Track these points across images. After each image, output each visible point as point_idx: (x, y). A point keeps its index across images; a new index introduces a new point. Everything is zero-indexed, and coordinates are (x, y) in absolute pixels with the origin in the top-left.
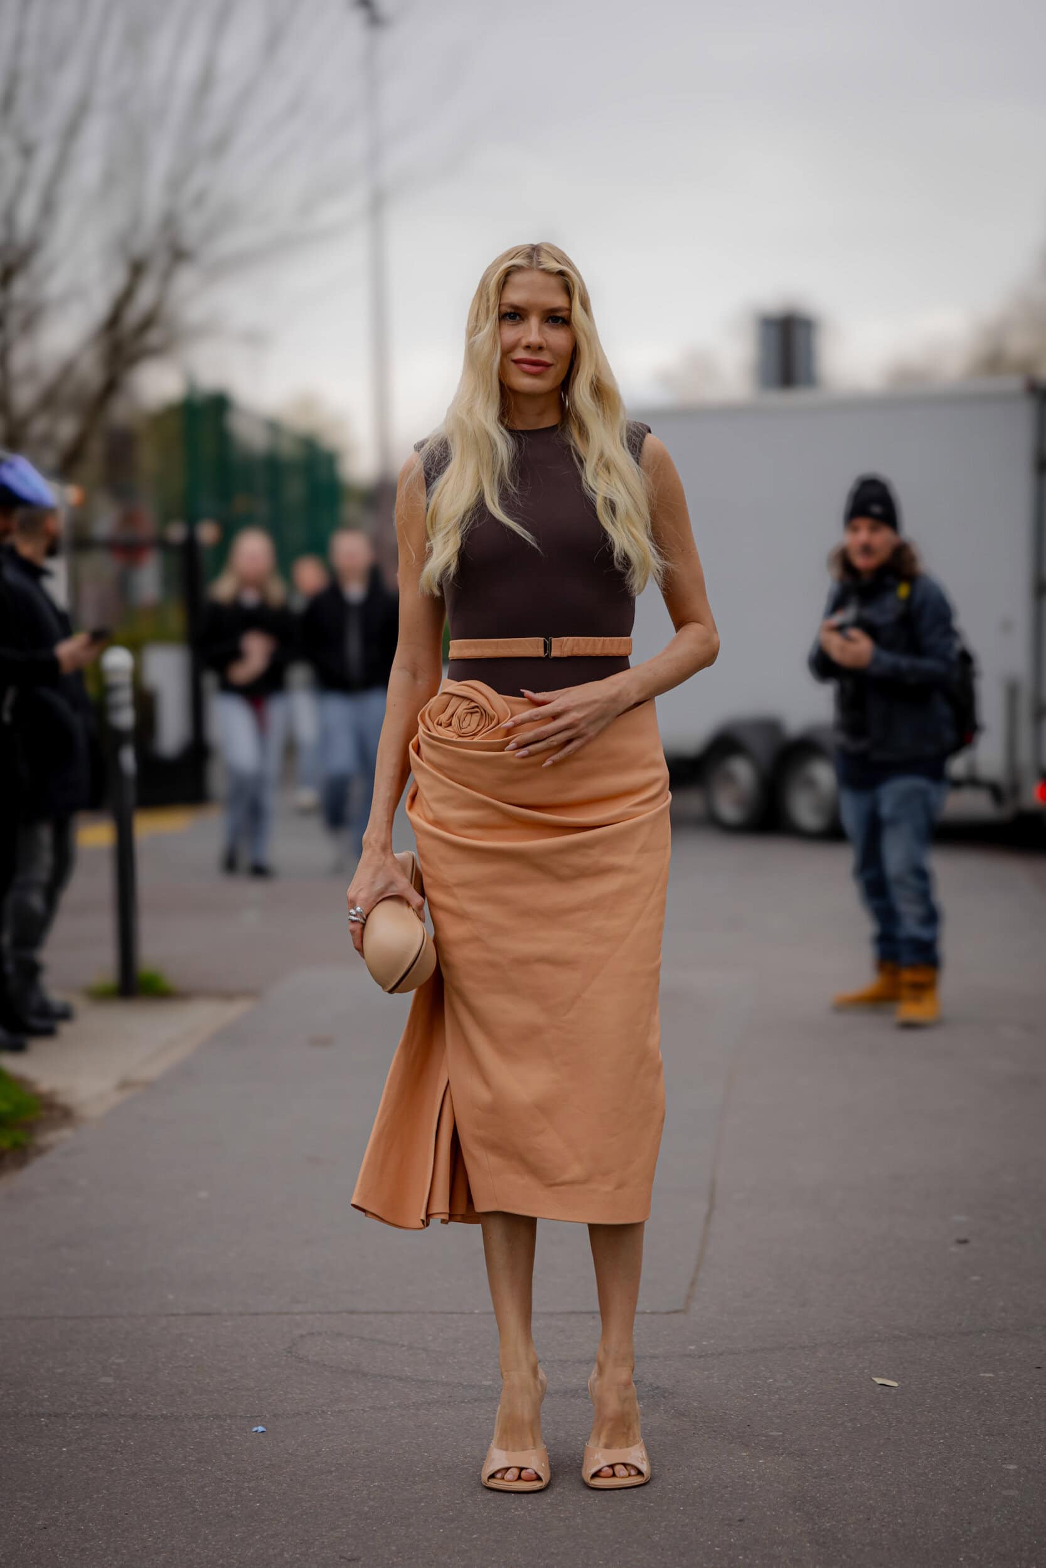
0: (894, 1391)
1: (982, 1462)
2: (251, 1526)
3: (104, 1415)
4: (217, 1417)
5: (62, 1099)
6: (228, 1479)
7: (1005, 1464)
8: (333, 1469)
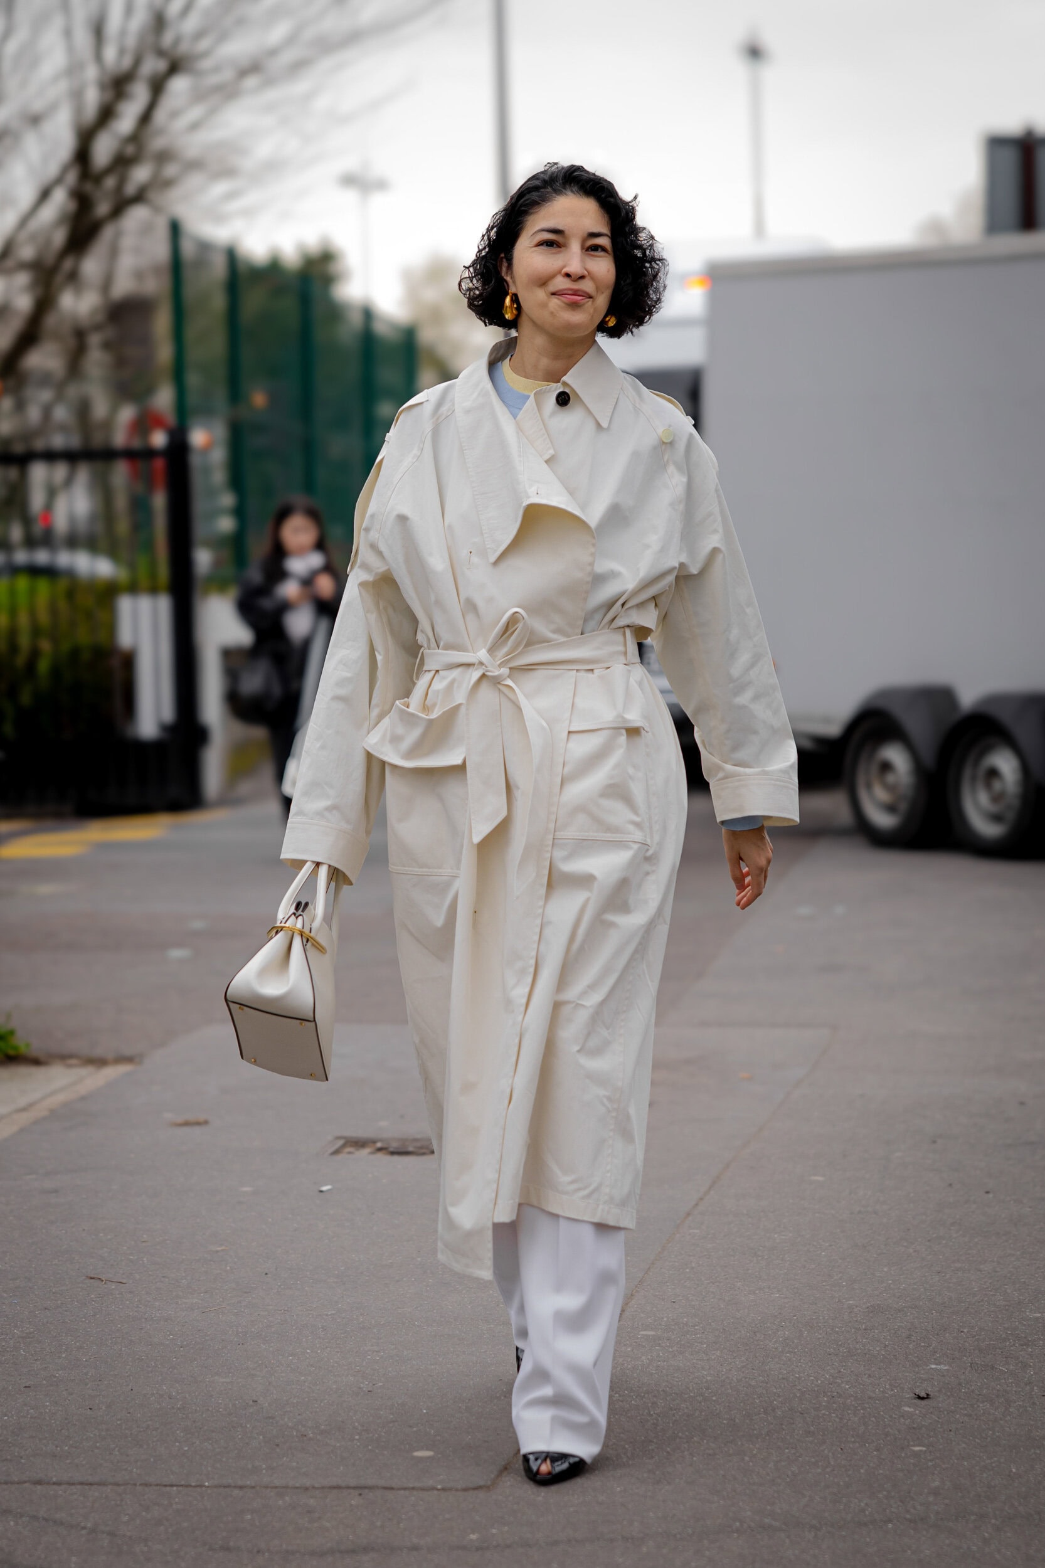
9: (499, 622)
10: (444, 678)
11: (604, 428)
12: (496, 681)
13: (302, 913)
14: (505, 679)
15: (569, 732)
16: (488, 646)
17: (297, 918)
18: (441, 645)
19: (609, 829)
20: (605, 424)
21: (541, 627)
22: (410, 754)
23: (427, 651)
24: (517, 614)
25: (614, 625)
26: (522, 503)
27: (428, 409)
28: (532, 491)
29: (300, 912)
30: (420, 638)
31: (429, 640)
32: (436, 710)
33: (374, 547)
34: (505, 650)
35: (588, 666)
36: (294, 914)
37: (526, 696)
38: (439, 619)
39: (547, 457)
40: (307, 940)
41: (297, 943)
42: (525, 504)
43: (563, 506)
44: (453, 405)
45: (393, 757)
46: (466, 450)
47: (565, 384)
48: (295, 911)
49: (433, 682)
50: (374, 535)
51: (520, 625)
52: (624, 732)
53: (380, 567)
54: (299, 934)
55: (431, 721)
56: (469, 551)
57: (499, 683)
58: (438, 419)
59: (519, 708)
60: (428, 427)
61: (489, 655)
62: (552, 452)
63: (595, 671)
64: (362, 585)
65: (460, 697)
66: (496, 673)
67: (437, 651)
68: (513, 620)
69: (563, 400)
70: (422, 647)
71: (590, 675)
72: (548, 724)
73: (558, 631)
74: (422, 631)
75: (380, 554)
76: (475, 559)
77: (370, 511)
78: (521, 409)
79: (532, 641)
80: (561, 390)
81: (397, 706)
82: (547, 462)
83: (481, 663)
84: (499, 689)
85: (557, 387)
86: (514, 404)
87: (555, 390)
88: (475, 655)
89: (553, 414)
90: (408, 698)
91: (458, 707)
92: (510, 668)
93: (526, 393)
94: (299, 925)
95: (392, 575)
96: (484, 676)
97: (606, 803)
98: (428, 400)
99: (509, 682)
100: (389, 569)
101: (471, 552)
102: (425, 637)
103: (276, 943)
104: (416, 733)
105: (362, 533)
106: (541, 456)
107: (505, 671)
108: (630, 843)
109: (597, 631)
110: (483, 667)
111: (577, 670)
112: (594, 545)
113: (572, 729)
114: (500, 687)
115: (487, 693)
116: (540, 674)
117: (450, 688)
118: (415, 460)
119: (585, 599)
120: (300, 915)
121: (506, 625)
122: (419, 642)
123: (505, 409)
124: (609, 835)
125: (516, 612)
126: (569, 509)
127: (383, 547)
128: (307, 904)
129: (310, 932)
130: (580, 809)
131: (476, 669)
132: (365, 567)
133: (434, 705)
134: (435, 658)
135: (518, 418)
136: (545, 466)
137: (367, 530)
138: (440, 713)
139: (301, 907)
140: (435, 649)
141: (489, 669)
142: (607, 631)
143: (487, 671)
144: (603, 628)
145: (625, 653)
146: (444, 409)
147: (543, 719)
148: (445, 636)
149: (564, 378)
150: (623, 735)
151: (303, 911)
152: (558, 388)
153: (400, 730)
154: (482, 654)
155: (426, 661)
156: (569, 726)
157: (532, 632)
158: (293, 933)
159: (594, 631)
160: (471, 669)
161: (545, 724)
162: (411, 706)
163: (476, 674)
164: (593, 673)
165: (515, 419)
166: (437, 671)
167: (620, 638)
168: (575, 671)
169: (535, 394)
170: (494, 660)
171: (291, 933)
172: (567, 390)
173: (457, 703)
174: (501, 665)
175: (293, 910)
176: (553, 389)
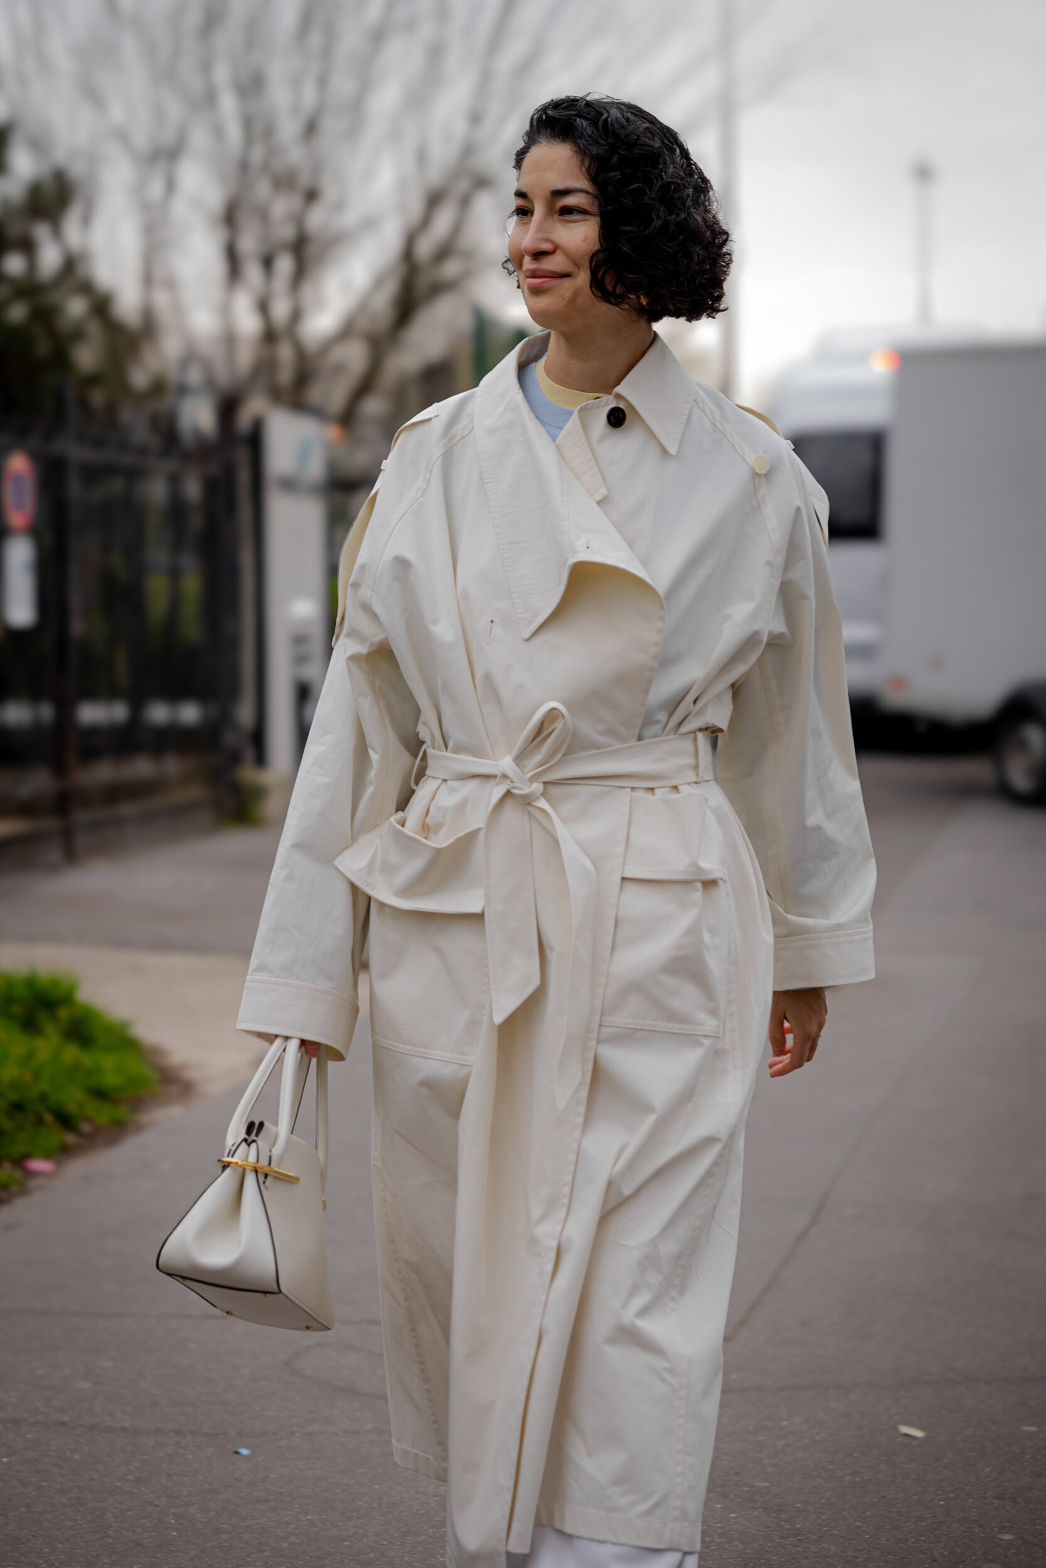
0: (916, 1442)
1: (976, 1530)
2: (156, 1557)
3: (63, 1424)
4: (179, 1433)
5: (190, 1074)
6: (157, 1503)
7: (1001, 1533)
8: (272, 1497)
9: (530, 718)
10: (453, 790)
11: (672, 456)
12: (526, 801)
13: (255, 1138)
14: (537, 799)
15: (623, 879)
16: (515, 751)
17: (249, 1145)
18: (450, 745)
19: (673, 1016)
20: (672, 450)
21: (588, 729)
22: (407, 891)
23: (430, 751)
24: (555, 711)
25: (684, 729)
26: (567, 560)
27: (437, 427)
28: (580, 543)
29: (253, 1137)
30: (423, 733)
31: (433, 738)
32: (443, 832)
33: (366, 608)
34: (538, 758)
35: (648, 783)
36: (245, 1140)
37: (564, 820)
38: (447, 710)
39: (598, 498)
40: (263, 1175)
41: (250, 1181)
42: (572, 560)
43: (622, 565)
44: (472, 421)
45: (383, 893)
46: (486, 483)
47: (619, 397)
48: (246, 1136)
49: (438, 792)
50: (365, 592)
51: (559, 725)
52: (699, 885)
53: (375, 635)
54: (252, 1170)
55: (439, 852)
56: (490, 619)
57: (529, 804)
58: (450, 441)
59: (556, 842)
60: (437, 452)
61: (517, 765)
62: (603, 492)
63: (657, 791)
64: (354, 658)
65: (476, 820)
66: (526, 791)
67: (445, 753)
68: (552, 716)
69: (617, 418)
70: (423, 742)
71: (649, 796)
72: (593, 862)
73: (610, 732)
74: (425, 723)
75: (374, 616)
76: (498, 631)
77: (360, 561)
78: (561, 428)
79: (574, 746)
80: (613, 405)
81: (391, 824)
82: (599, 503)
83: (505, 776)
84: (530, 813)
85: (607, 400)
86: (549, 421)
87: (606, 405)
88: (496, 763)
89: (602, 439)
90: (403, 811)
91: (475, 834)
92: (545, 783)
93: (569, 408)
94: (252, 1158)
95: (390, 646)
96: (508, 793)
97: (670, 981)
98: (437, 416)
99: (543, 804)
100: (386, 639)
101: (492, 622)
102: (428, 731)
103: (221, 1187)
104: (415, 865)
105: (350, 589)
106: (591, 495)
107: (537, 787)
108: (700, 1038)
109: (661, 736)
110: (508, 782)
111: (633, 789)
112: (662, 618)
113: (627, 875)
114: (531, 809)
115: (512, 816)
116: (584, 790)
117: (462, 806)
118: (419, 495)
119: (646, 691)
120: (254, 1141)
121: (539, 725)
122: (422, 736)
123: (543, 430)
124: (671, 1025)
125: (554, 709)
126: (631, 569)
127: (378, 608)
128: (261, 1124)
129: (270, 1164)
130: (634, 987)
131: (498, 784)
132: (354, 634)
133: (439, 826)
134: (441, 762)
135: (558, 440)
136: (596, 506)
137: (356, 585)
138: (452, 840)
139: (253, 1129)
140: (441, 750)
141: (517, 784)
142: (673, 736)
143: (514, 788)
144: (668, 734)
145: (696, 767)
146: (458, 428)
147: (588, 856)
148: (456, 735)
149: (618, 389)
150: (697, 890)
151: (257, 1135)
152: (608, 403)
153: (394, 857)
154: (506, 763)
155: (431, 762)
156: (623, 870)
157: (575, 734)
158: (244, 1170)
159: (657, 737)
160: (491, 782)
161: (589, 865)
162: (407, 824)
163: (499, 791)
164: (653, 794)
165: (554, 441)
166: (445, 780)
167: (688, 745)
168: (630, 789)
169: (579, 411)
170: (522, 771)
171: (240, 1170)
172: (622, 405)
173: (474, 827)
174: (532, 779)
175: (243, 1135)
176: (603, 404)
